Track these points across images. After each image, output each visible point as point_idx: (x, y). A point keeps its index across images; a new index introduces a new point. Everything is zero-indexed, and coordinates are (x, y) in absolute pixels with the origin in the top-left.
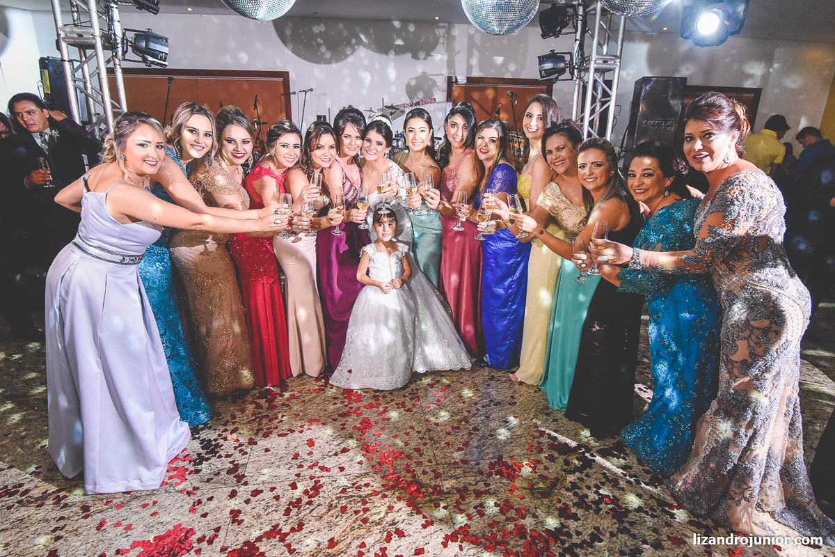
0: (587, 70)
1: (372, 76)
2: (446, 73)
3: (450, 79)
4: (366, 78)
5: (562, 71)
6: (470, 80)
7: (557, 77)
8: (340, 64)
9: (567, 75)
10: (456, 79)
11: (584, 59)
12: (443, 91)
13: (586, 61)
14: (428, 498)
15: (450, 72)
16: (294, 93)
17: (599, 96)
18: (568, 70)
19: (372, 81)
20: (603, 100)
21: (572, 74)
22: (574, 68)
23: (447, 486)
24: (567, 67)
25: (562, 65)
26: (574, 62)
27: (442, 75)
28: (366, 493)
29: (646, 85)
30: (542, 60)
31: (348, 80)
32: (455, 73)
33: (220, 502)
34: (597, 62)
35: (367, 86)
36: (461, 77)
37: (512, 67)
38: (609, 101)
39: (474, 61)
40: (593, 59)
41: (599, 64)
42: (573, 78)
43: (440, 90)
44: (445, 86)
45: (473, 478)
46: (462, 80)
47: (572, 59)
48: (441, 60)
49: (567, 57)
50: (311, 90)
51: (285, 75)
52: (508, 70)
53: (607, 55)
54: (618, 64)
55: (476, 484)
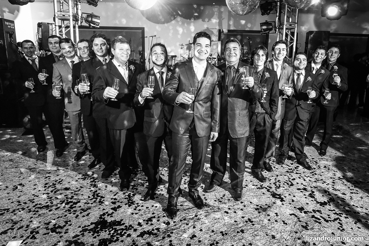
0: (283, 29)
1: (183, 29)
2: (218, 28)
3: (220, 31)
4: (180, 30)
5: (271, 29)
6: (229, 31)
7: (269, 32)
8: (168, 24)
9: (273, 31)
10: (223, 30)
11: (281, 24)
12: (217, 36)
13: (282, 25)
14: (213, 211)
15: (220, 28)
16: (147, 37)
17: (289, 40)
18: (274, 29)
19: (183, 32)
20: (291, 41)
21: (276, 30)
22: (276, 28)
23: (221, 206)
24: (273, 28)
25: (271, 27)
26: (277, 25)
27: (216, 29)
28: (186, 208)
29: (311, 35)
30: (262, 25)
31: (172, 31)
32: (222, 28)
33: (125, 210)
34: (287, 25)
35: (181, 34)
36: (225, 30)
37: (249, 25)
38: (293, 42)
39: (231, 23)
40: (285, 24)
41: (288, 26)
42: (276, 32)
43: (215, 36)
44: (217, 34)
45: (232, 204)
46: (225, 31)
47: (275, 24)
48: (216, 22)
49: (273, 24)
50: (155, 36)
51: (143, 29)
52: (247, 27)
53: (291, 22)
54: (296, 26)
55: (234, 206)
